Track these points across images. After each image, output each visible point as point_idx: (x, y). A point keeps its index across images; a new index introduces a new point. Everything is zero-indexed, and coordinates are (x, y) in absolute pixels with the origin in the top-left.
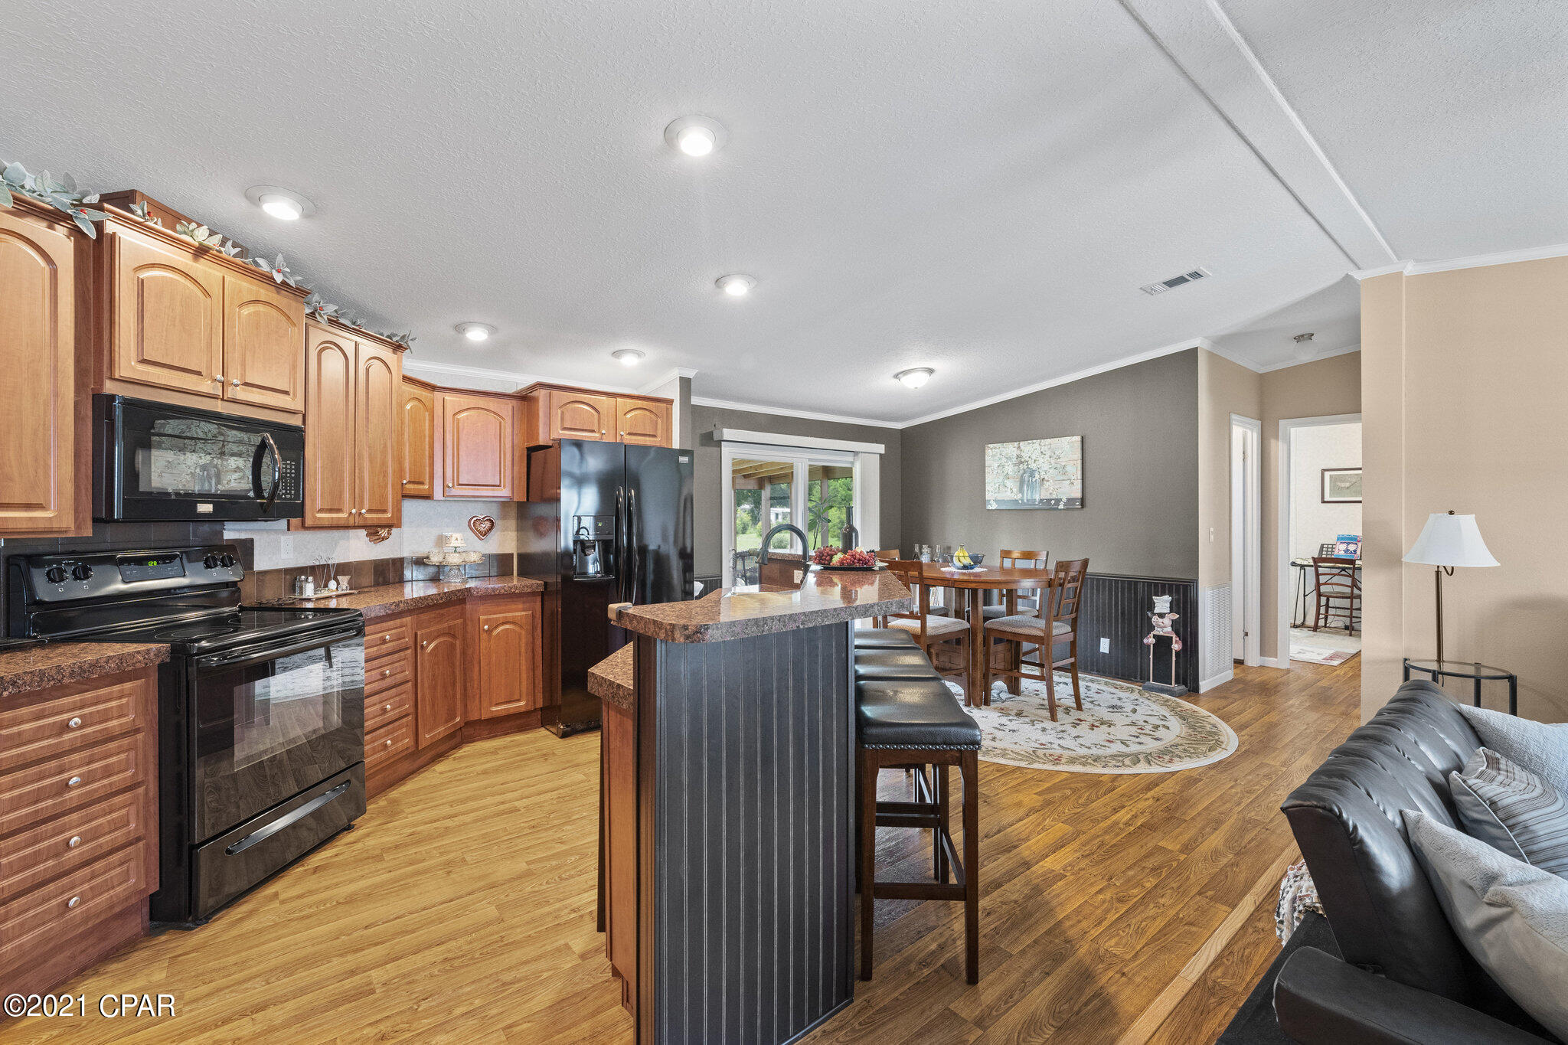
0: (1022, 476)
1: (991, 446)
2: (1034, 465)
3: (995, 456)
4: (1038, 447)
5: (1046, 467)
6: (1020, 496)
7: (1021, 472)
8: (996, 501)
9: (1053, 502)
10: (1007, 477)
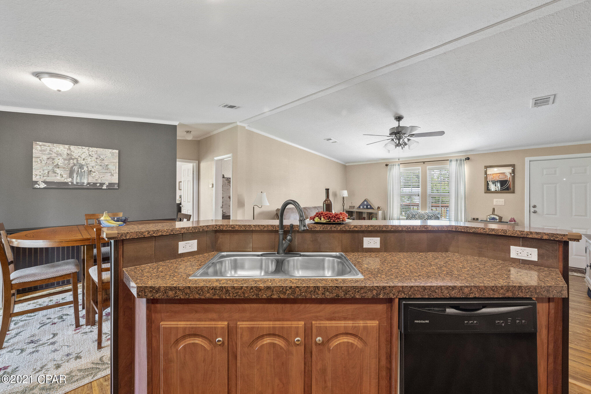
0: (72, 167)
1: (40, 143)
2: (84, 162)
3: (44, 151)
4: (87, 152)
5: (93, 164)
6: (69, 180)
7: (71, 165)
8: (45, 182)
9: (98, 185)
10: (57, 166)
